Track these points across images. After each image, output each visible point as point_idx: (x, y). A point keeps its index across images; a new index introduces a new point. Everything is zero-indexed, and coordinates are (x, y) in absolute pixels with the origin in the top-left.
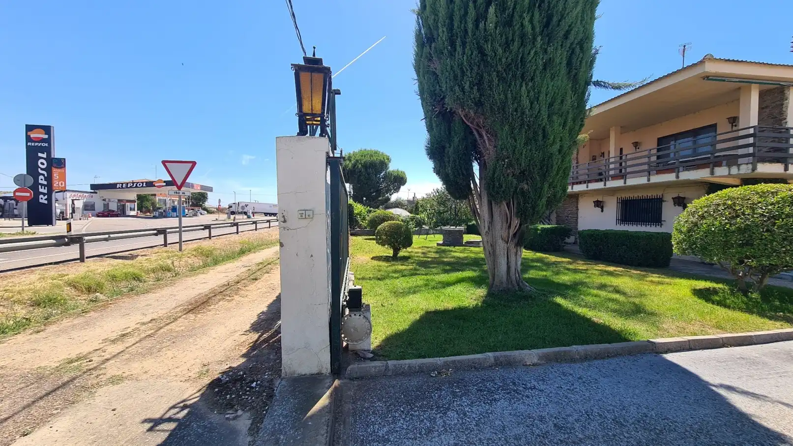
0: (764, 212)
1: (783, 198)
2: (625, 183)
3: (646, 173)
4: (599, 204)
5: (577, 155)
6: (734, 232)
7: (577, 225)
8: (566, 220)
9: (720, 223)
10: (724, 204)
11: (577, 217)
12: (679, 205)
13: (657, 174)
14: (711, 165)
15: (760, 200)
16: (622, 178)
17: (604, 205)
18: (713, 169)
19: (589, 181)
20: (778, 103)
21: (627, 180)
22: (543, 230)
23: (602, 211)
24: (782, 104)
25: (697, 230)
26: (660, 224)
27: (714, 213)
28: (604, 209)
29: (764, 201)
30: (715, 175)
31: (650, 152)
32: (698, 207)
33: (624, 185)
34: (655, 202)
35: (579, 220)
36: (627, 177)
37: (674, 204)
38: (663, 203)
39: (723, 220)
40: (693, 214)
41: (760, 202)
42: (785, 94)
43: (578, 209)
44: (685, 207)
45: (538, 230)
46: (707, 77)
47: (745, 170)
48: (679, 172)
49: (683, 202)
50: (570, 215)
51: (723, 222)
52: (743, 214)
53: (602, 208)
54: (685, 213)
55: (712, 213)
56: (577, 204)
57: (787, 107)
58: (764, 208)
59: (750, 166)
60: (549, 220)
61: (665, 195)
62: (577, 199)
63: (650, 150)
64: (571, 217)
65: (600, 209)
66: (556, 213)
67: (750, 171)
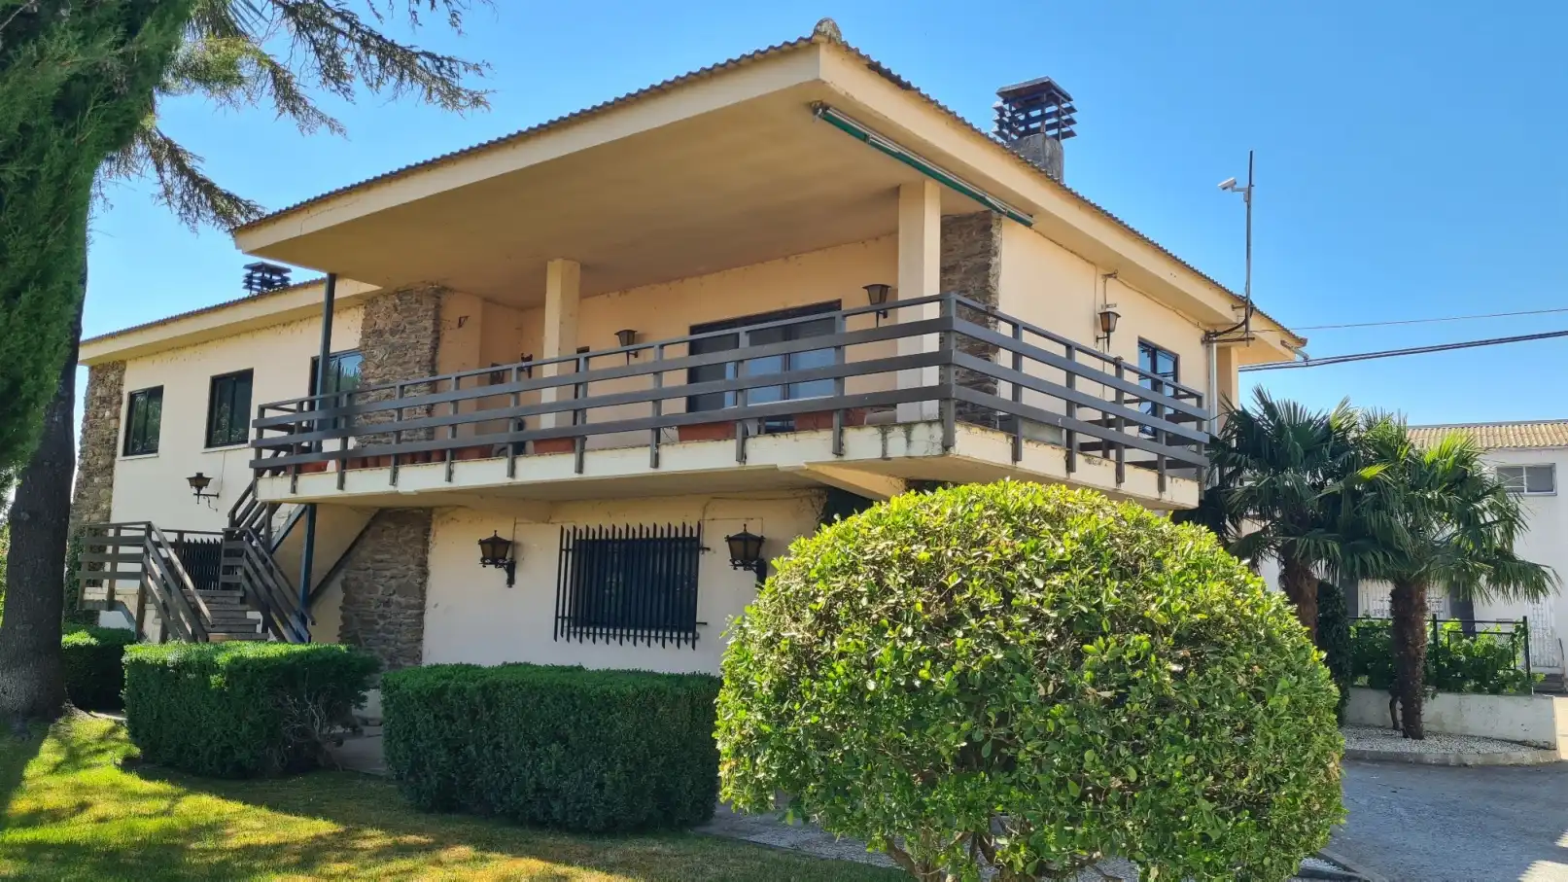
0: (1041, 602)
1: (1088, 541)
2: (580, 469)
3: (647, 435)
4: (499, 553)
5: (435, 348)
6: (946, 698)
7: (420, 640)
8: (382, 616)
9: (898, 654)
10: (906, 559)
11: (421, 607)
12: (747, 566)
13: (682, 439)
14: (836, 420)
15: (1019, 545)
16: (571, 449)
17: (518, 559)
18: (841, 432)
19: (459, 454)
20: (979, 260)
21: (589, 458)
22: (240, 669)
23: (511, 582)
24: (988, 266)
25: (811, 688)
26: (690, 635)
27: (870, 602)
28: (518, 576)
29: (1033, 551)
30: (845, 458)
31: (661, 355)
32: (813, 574)
33: (577, 476)
34: (676, 548)
35: (428, 618)
36: (588, 445)
37: (733, 561)
38: (701, 556)
39: (905, 639)
40: (793, 604)
41: (1020, 557)
42: (991, 235)
43: (425, 573)
44: (762, 571)
45: (215, 668)
46: (824, 110)
47: (925, 442)
48: (746, 435)
49: (758, 552)
50: (395, 598)
51: (908, 650)
52: (976, 611)
53: (511, 570)
54: (765, 597)
55: (864, 602)
56: (425, 551)
57: (997, 276)
58: (1039, 583)
59: (938, 432)
60: (304, 621)
61: (707, 527)
62: (427, 531)
63: (662, 347)
64: (399, 603)
65: (502, 574)
66: (345, 587)
67: (937, 450)
